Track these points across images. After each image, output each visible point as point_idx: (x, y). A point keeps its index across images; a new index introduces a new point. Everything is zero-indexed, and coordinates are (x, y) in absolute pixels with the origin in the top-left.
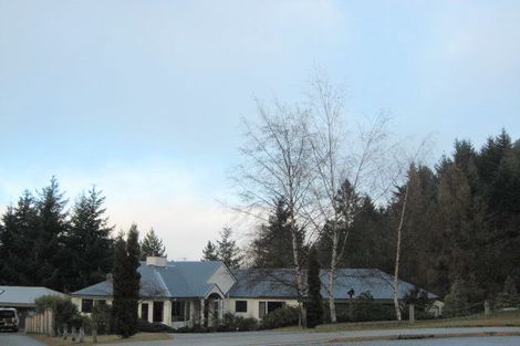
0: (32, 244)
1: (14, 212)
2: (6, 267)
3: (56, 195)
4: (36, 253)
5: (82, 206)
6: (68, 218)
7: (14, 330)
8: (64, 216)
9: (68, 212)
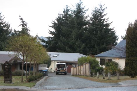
0: (71, 32)
1: (61, 16)
2: (59, 43)
3: (82, 7)
4: (74, 36)
5: (95, 12)
6: (88, 19)
7: (65, 74)
8: (87, 17)
9: (88, 15)
